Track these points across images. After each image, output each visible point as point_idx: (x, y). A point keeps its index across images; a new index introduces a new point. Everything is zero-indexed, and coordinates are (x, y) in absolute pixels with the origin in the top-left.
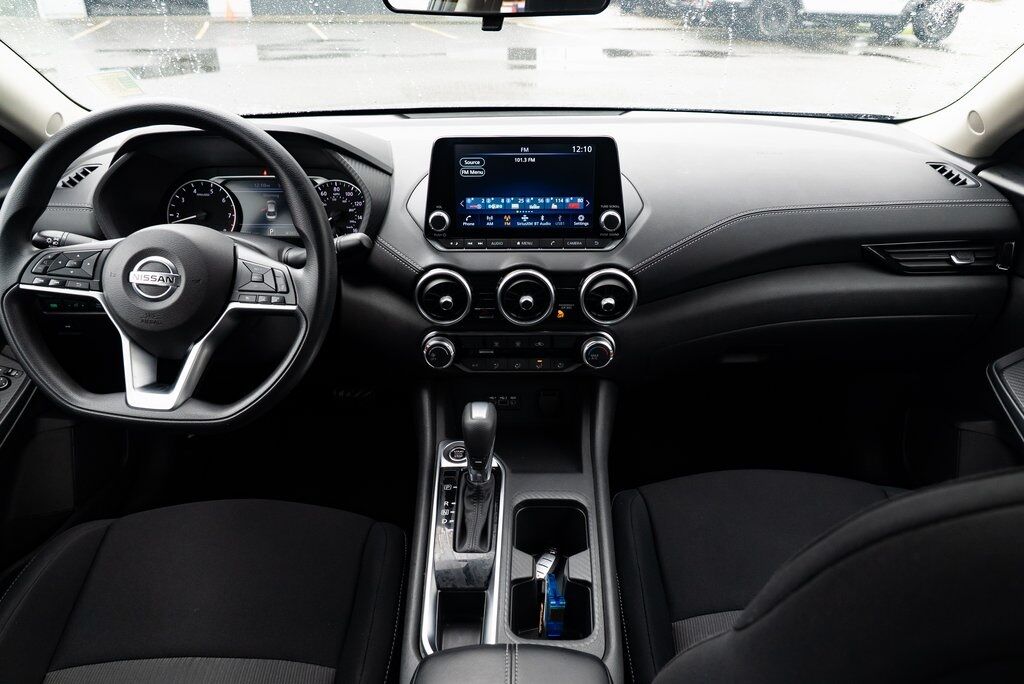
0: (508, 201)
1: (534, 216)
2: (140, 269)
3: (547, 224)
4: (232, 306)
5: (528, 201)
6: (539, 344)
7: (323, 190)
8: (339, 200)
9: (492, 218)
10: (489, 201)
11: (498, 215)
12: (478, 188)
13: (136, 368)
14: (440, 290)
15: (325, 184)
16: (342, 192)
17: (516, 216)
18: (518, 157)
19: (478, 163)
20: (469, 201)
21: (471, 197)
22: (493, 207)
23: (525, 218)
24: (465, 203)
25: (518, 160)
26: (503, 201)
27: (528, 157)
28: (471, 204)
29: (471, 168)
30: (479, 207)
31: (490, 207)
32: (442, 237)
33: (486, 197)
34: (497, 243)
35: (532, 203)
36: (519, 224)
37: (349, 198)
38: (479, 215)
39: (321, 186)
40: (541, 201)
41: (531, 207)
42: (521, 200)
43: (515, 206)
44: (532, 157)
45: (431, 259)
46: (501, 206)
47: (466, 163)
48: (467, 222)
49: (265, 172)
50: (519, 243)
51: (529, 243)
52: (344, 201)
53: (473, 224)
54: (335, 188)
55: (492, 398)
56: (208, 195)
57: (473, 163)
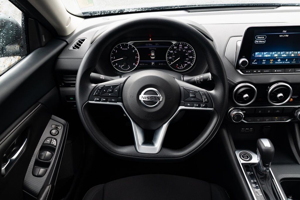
0: (273, 53)
1: (283, 59)
2: (145, 94)
3: (288, 62)
4: (181, 108)
5: (282, 53)
6: (278, 111)
8: (182, 50)
9: (265, 60)
10: (265, 53)
11: (268, 59)
12: (262, 48)
15: (176, 44)
16: (183, 47)
17: (275, 59)
18: (281, 34)
19: (263, 37)
20: (256, 53)
21: (257, 52)
22: (266, 56)
23: (279, 60)
24: (254, 55)
25: (281, 36)
26: (271, 53)
27: (285, 34)
28: (257, 55)
29: (260, 40)
30: (260, 56)
31: (265, 56)
32: (243, 69)
33: (264, 51)
34: (266, 71)
35: (283, 54)
36: (276, 63)
37: (186, 49)
38: (260, 60)
39: (174, 45)
40: (287, 53)
41: (283, 56)
42: (279, 53)
43: (276, 55)
44: (287, 34)
46: (270, 56)
47: (258, 37)
48: (254, 62)
49: (150, 39)
50: (275, 71)
51: (280, 71)
52: (184, 51)
53: (257, 63)
54: (180, 45)
55: (243, 129)
56: (127, 49)
57: (261, 37)
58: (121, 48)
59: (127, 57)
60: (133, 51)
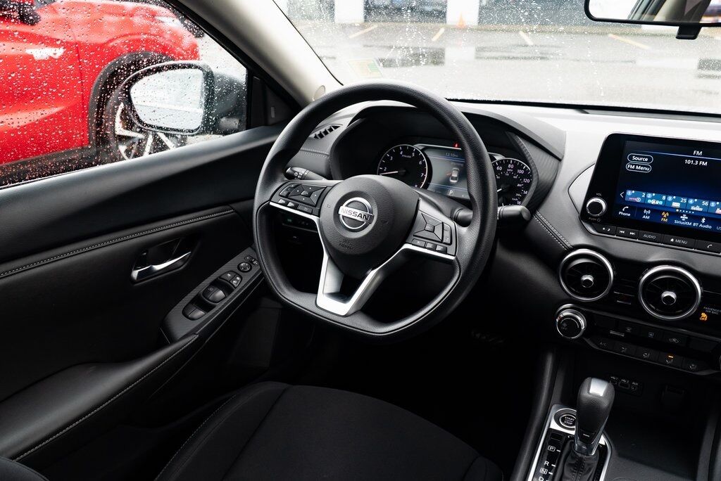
0: (670, 198)
1: (695, 217)
2: (347, 206)
3: (707, 226)
4: (406, 246)
5: (691, 201)
6: (674, 340)
7: (500, 165)
8: (511, 175)
9: (649, 212)
10: (649, 195)
11: (656, 211)
12: (641, 182)
13: (328, 279)
14: (584, 269)
15: (502, 161)
16: (515, 170)
17: (675, 214)
18: (688, 159)
19: (646, 160)
20: (629, 193)
21: (632, 189)
22: (653, 202)
23: (684, 217)
24: (624, 195)
25: (688, 162)
26: (664, 198)
27: (699, 160)
28: (631, 196)
29: (638, 164)
30: (638, 200)
31: (649, 201)
32: (596, 222)
33: (648, 191)
34: (649, 236)
35: (695, 204)
36: (676, 222)
37: (520, 175)
38: (637, 208)
39: (498, 162)
40: (705, 203)
41: (693, 208)
42: (684, 200)
43: (676, 205)
44: (705, 160)
45: (581, 239)
46: (661, 203)
47: (634, 158)
48: (624, 212)
49: (456, 146)
50: (672, 240)
51: (684, 242)
52: (514, 177)
53: (629, 215)
54: (510, 165)
55: (614, 378)
56: (410, 157)
57: (641, 159)
58: (401, 153)
59: (404, 171)
60: (420, 163)
